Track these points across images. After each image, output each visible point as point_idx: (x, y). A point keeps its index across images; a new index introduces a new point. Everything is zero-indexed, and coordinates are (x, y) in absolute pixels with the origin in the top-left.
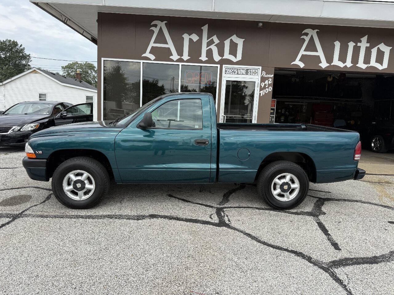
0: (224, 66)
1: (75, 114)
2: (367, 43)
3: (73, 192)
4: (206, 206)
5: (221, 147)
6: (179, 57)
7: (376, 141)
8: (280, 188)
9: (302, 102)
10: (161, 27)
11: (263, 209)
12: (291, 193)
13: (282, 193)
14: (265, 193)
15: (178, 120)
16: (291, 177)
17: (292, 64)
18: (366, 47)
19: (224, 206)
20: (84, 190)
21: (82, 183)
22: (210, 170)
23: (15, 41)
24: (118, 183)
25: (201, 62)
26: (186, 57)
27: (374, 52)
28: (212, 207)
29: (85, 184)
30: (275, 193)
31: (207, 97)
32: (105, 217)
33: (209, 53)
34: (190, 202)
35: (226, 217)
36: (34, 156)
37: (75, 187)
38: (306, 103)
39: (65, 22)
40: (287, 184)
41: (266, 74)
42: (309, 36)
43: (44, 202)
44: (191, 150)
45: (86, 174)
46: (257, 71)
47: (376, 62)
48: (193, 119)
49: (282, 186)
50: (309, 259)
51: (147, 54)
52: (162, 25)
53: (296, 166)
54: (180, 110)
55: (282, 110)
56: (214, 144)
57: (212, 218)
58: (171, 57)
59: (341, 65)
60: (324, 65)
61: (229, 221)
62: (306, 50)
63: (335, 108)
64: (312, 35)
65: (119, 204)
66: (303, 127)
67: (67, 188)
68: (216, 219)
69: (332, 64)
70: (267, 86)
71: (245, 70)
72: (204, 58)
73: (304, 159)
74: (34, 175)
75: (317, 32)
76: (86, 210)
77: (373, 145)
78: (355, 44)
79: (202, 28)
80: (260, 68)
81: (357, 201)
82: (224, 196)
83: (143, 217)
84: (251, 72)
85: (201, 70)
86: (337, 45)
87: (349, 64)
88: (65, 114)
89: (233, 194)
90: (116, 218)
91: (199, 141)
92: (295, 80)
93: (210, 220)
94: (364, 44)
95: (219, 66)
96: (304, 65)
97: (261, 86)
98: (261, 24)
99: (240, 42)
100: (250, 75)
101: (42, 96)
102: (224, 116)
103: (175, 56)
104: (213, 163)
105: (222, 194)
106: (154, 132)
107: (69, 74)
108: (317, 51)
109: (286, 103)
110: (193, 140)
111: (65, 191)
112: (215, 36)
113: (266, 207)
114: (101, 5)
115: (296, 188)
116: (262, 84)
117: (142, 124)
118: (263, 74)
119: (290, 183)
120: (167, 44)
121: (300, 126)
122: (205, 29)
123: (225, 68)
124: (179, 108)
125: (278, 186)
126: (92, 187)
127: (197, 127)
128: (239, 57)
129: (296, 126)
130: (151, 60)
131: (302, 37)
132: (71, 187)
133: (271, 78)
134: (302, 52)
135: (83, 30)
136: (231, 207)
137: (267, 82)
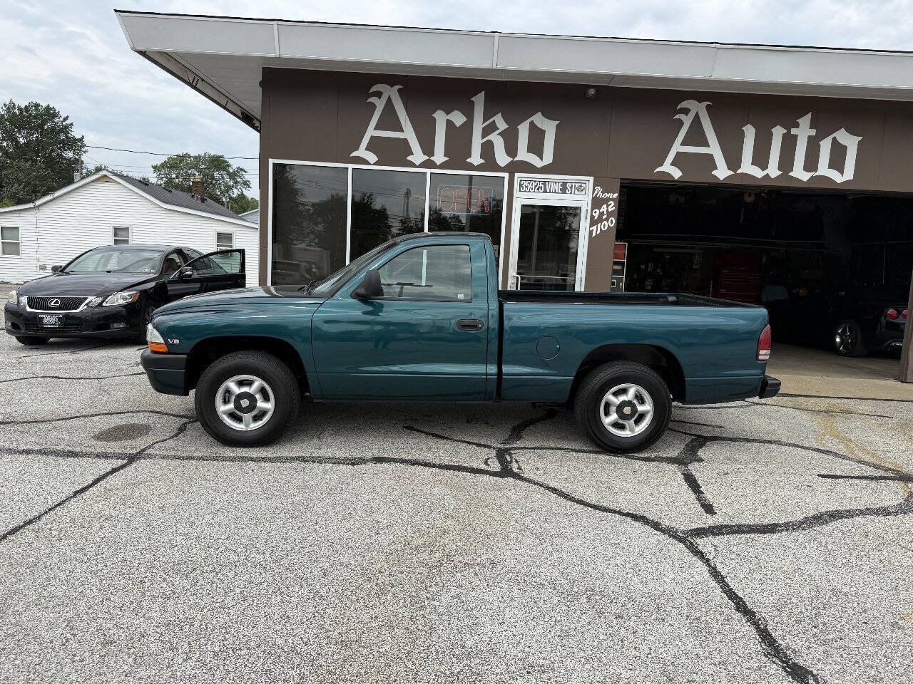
0: (517, 175)
1: (205, 271)
2: (811, 127)
3: (232, 415)
4: (479, 445)
5: (506, 337)
6: (427, 158)
7: (844, 331)
8: (617, 412)
9: (692, 248)
10: (389, 98)
11: (584, 451)
12: (637, 422)
13: (621, 421)
14: (588, 419)
15: (424, 284)
16: (637, 391)
17: (656, 171)
18: (809, 137)
19: (511, 446)
20: (254, 413)
21: (251, 397)
22: (485, 377)
23: (51, 107)
24: (315, 401)
25: (471, 167)
26: (439, 157)
27: (826, 146)
28: (490, 447)
29: (256, 401)
30: (607, 421)
31: (479, 242)
32: (293, 459)
33: (488, 149)
34: (447, 438)
35: (514, 463)
36: (165, 349)
37: (238, 406)
38: (701, 249)
39: (194, 84)
40: (629, 403)
41: (603, 193)
42: (691, 116)
43: (176, 435)
44: (449, 340)
45: (258, 383)
46: (584, 185)
47: (830, 167)
48: (453, 283)
49: (620, 408)
50: (656, 526)
51: (362, 152)
52: (392, 92)
53: (645, 369)
54: (428, 264)
55: (648, 264)
56: (493, 329)
57: (488, 465)
58: (409, 158)
59: (758, 173)
60: (722, 172)
61: (520, 468)
62: (684, 143)
63: (764, 260)
64: (697, 113)
65: (316, 441)
66: (671, 298)
67: (222, 408)
68: (495, 466)
69: (739, 171)
70: (604, 217)
71: (560, 184)
72: (476, 159)
73: (664, 360)
74: (161, 384)
75: (708, 107)
76: (256, 449)
77: (838, 340)
78: (785, 131)
79: (473, 99)
80: (591, 179)
81: (770, 442)
82: (514, 429)
83: (363, 461)
84: (571, 188)
85: (470, 183)
86: (750, 133)
87: (773, 171)
88: (190, 273)
89: (531, 427)
90: (314, 462)
91: (466, 323)
92: (677, 199)
93: (483, 467)
94: (804, 131)
95: (506, 175)
96: (681, 174)
97: (592, 217)
98: (592, 92)
99: (550, 128)
100: (571, 193)
101: (120, 234)
102: (518, 278)
103: (418, 156)
104: (492, 363)
105: (510, 427)
106: (382, 306)
107: (170, 181)
108: (708, 146)
109: (655, 250)
110: (453, 322)
111: (219, 413)
112: (500, 115)
113: (591, 449)
114: (272, 55)
115: (648, 412)
116: (595, 212)
117: (362, 291)
118: (596, 192)
119: (635, 402)
120: (403, 131)
121: (665, 297)
122: (479, 100)
123: (519, 179)
124: (425, 261)
125: (613, 409)
126: (269, 406)
127: (461, 296)
128: (548, 158)
129: (657, 298)
130: (370, 164)
131: (677, 117)
132: (231, 406)
133: (613, 199)
134: (677, 147)
135: (226, 100)
136: (525, 448)
137: (606, 209)
